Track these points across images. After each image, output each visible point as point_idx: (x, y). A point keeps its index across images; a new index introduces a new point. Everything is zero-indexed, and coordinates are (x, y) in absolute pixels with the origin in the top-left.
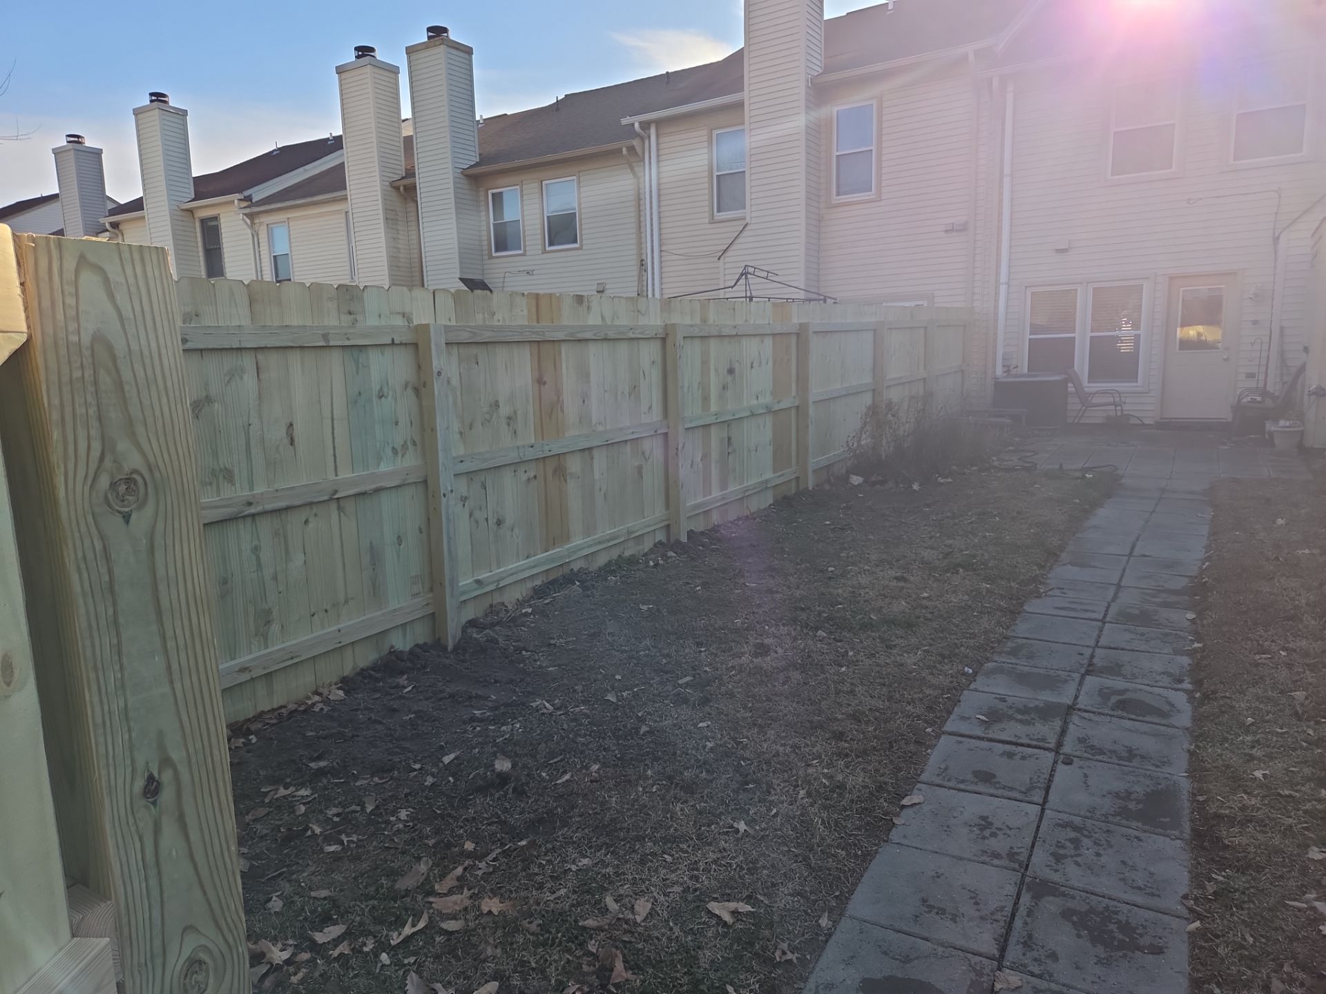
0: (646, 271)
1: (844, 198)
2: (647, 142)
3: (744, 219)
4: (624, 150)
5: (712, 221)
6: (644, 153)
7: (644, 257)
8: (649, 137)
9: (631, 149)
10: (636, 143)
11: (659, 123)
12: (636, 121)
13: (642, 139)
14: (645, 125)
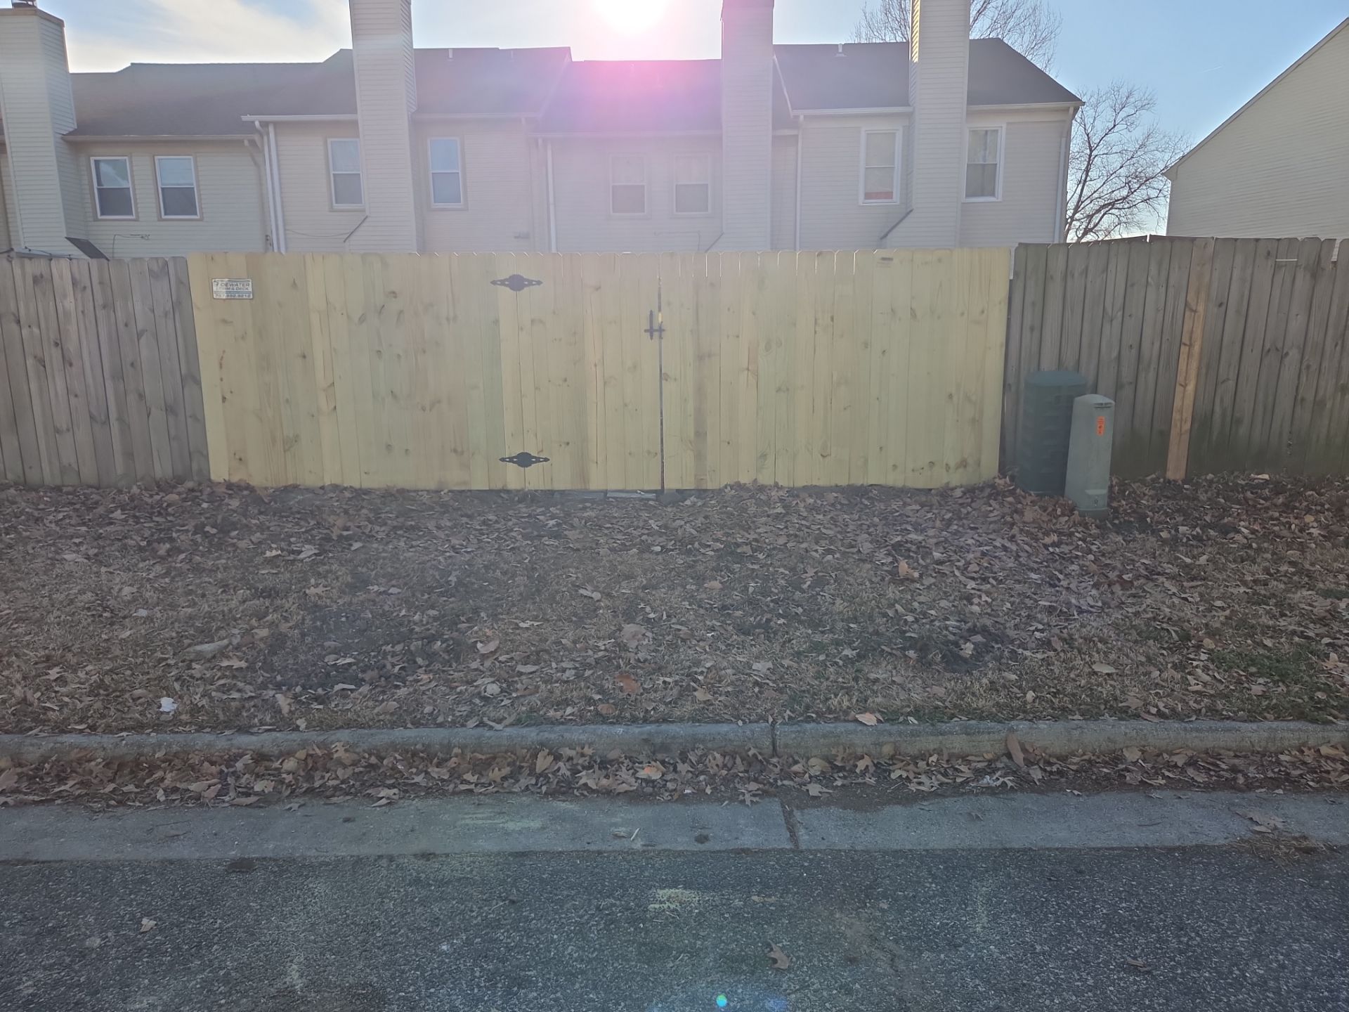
0: (272, 245)
1: (441, 205)
2: (265, 138)
3: (364, 211)
4: (246, 143)
5: (332, 210)
6: (263, 146)
7: (269, 234)
8: (268, 134)
9: (253, 143)
10: (256, 137)
11: (276, 124)
12: (257, 120)
13: (262, 136)
14: (265, 124)
